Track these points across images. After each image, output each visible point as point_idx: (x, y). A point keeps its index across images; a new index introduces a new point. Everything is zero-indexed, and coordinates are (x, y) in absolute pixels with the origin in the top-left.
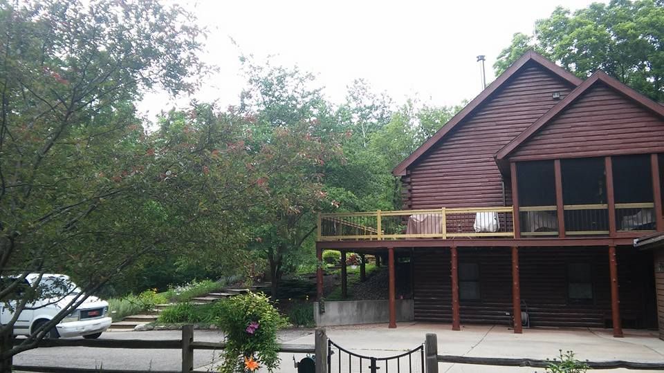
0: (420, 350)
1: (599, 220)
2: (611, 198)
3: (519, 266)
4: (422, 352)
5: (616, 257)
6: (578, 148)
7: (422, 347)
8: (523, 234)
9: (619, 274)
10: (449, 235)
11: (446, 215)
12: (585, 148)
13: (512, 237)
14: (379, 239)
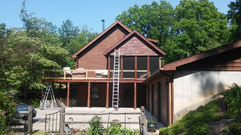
0: (60, 112)
1: (132, 75)
2: (136, 69)
3: (109, 88)
4: (61, 112)
5: (136, 86)
6: (128, 53)
7: (60, 111)
8: (111, 78)
9: (137, 91)
10: (88, 78)
11: (88, 72)
12: (130, 53)
13: (107, 79)
14: (65, 79)
